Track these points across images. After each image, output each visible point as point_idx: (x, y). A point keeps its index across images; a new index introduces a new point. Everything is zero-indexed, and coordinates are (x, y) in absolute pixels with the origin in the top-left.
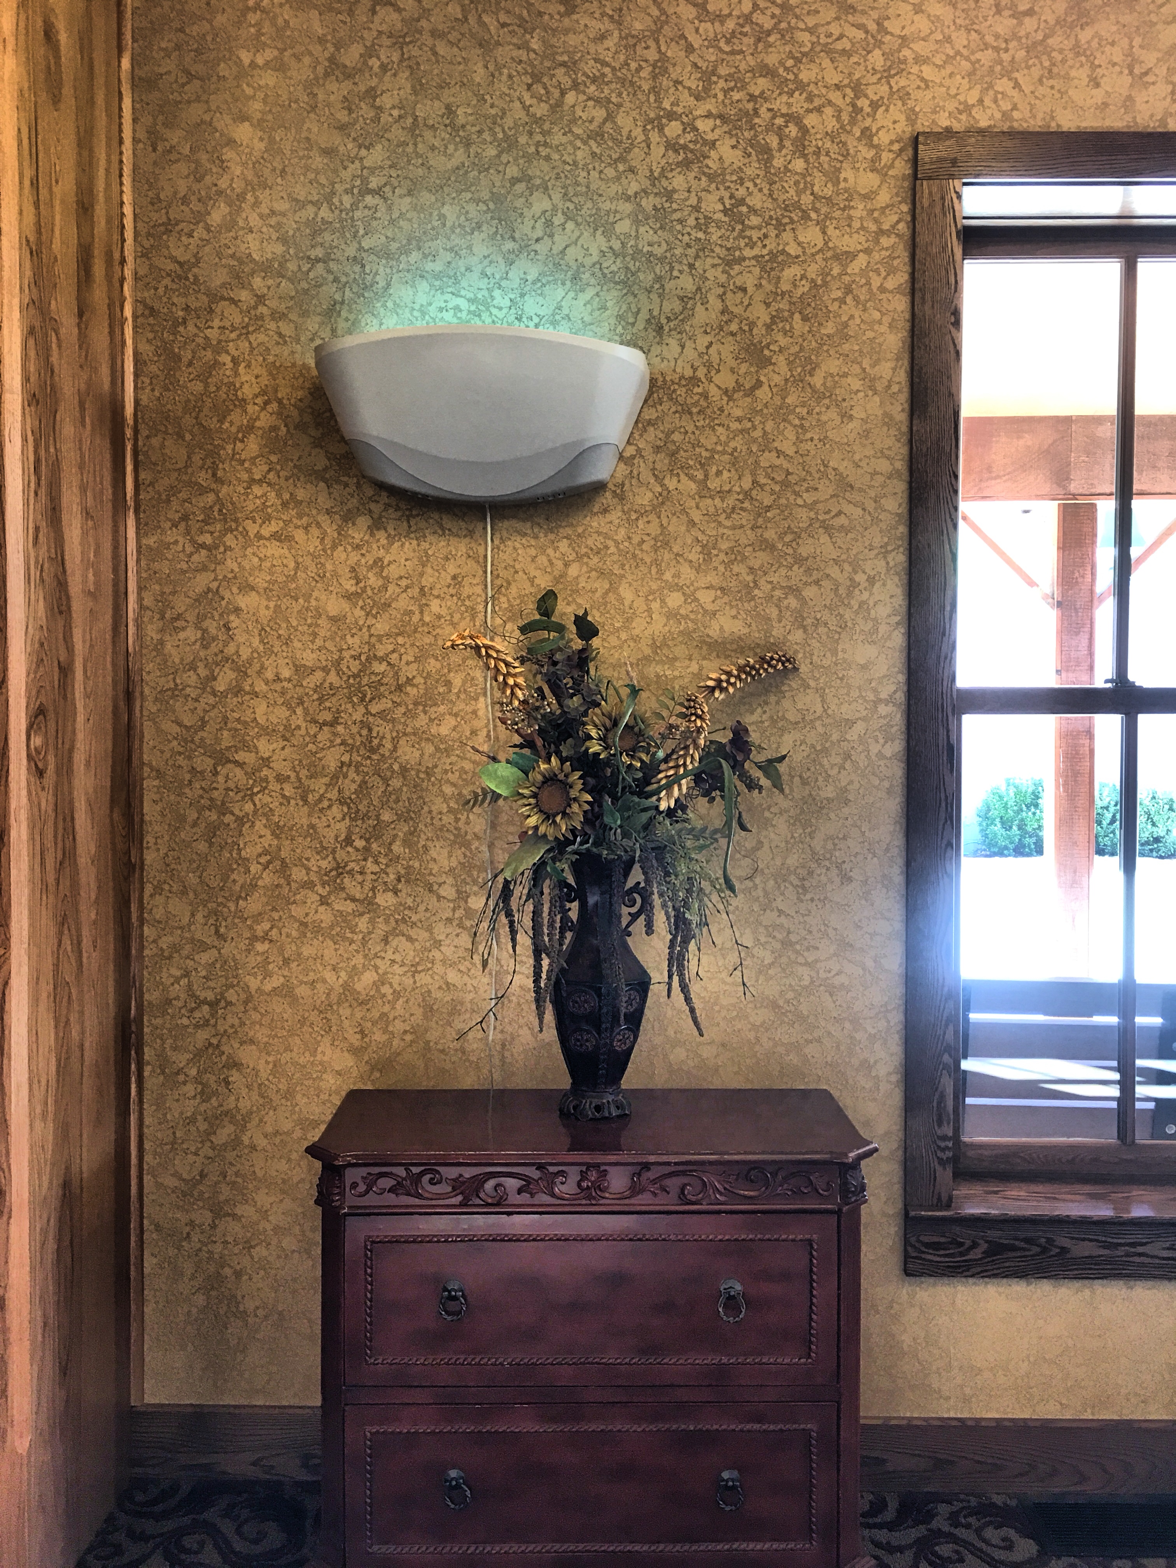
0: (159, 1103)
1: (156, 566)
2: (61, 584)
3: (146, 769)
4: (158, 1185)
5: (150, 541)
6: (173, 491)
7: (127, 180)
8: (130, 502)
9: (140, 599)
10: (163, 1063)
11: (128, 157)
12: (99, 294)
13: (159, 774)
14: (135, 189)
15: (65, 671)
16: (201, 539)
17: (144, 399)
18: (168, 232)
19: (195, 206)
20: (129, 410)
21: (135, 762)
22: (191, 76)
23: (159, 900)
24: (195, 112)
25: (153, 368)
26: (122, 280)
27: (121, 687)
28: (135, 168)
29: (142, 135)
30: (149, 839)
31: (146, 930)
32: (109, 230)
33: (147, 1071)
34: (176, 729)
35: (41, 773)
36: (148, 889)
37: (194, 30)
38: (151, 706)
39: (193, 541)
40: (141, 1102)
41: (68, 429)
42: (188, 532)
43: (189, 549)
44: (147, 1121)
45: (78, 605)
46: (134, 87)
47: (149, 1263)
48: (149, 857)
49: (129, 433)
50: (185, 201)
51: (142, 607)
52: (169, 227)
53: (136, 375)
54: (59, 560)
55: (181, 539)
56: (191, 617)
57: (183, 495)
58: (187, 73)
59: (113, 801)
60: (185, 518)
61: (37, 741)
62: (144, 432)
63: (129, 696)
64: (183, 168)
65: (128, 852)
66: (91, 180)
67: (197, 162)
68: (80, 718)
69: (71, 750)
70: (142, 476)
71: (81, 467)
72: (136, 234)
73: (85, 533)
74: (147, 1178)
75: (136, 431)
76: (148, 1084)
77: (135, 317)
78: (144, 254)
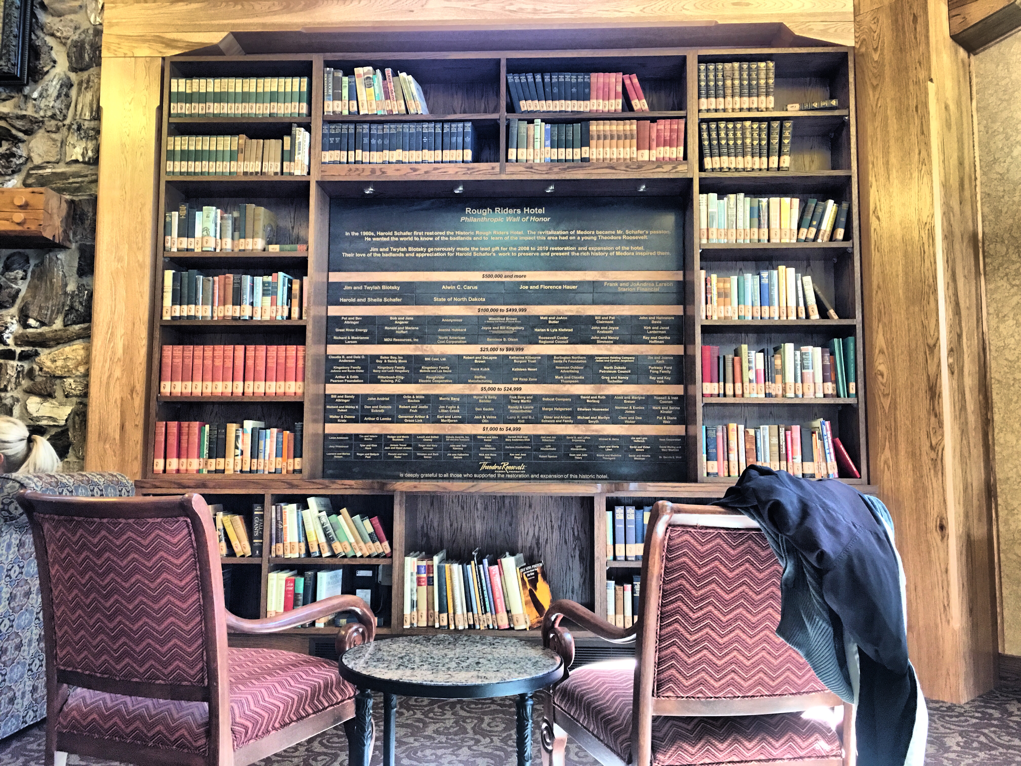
0: (1006, 522)
1: (994, 296)
2: (957, 304)
3: (993, 381)
4: (1007, 558)
5: (992, 286)
6: (1001, 265)
7: (976, 148)
8: (982, 271)
9: (988, 311)
10: (1007, 505)
11: (976, 140)
12: (967, 194)
13: (999, 382)
14: (981, 150)
15: (960, 336)
16: (1014, 283)
17: (987, 231)
18: (995, 163)
19: (1006, 150)
20: (980, 236)
21: (988, 377)
22: (1002, 100)
23: (1002, 435)
24: (1005, 114)
25: (990, 217)
26: (976, 186)
27: (981, 347)
28: (980, 142)
29: (982, 129)
30: (995, 410)
31: (996, 448)
32: (970, 169)
33: (1000, 508)
34: (1005, 363)
35: (952, 373)
36: (996, 431)
37: (1003, 83)
38: (994, 354)
39: (1010, 284)
40: (997, 520)
41: (957, 246)
42: (1008, 279)
43: (1009, 287)
44: (1001, 529)
45: (964, 313)
46: (978, 111)
47: (1005, 592)
48: (996, 417)
49: (980, 245)
50: (1002, 149)
51: (988, 314)
52: (995, 161)
53: (983, 222)
54: (956, 295)
55: (1005, 284)
56: (1011, 315)
57: (1005, 266)
58: (1000, 99)
59: (980, 391)
60: (1007, 275)
61: (951, 360)
62: (987, 243)
63: (984, 349)
64: (1001, 137)
65: (987, 414)
66: (963, 153)
67: (1007, 134)
68: (966, 356)
69: (963, 366)
70: (987, 260)
71: (963, 259)
72: (981, 167)
73: (964, 285)
74: (1001, 555)
75: (983, 243)
76: (1001, 514)
77: (982, 199)
78: (984, 174)
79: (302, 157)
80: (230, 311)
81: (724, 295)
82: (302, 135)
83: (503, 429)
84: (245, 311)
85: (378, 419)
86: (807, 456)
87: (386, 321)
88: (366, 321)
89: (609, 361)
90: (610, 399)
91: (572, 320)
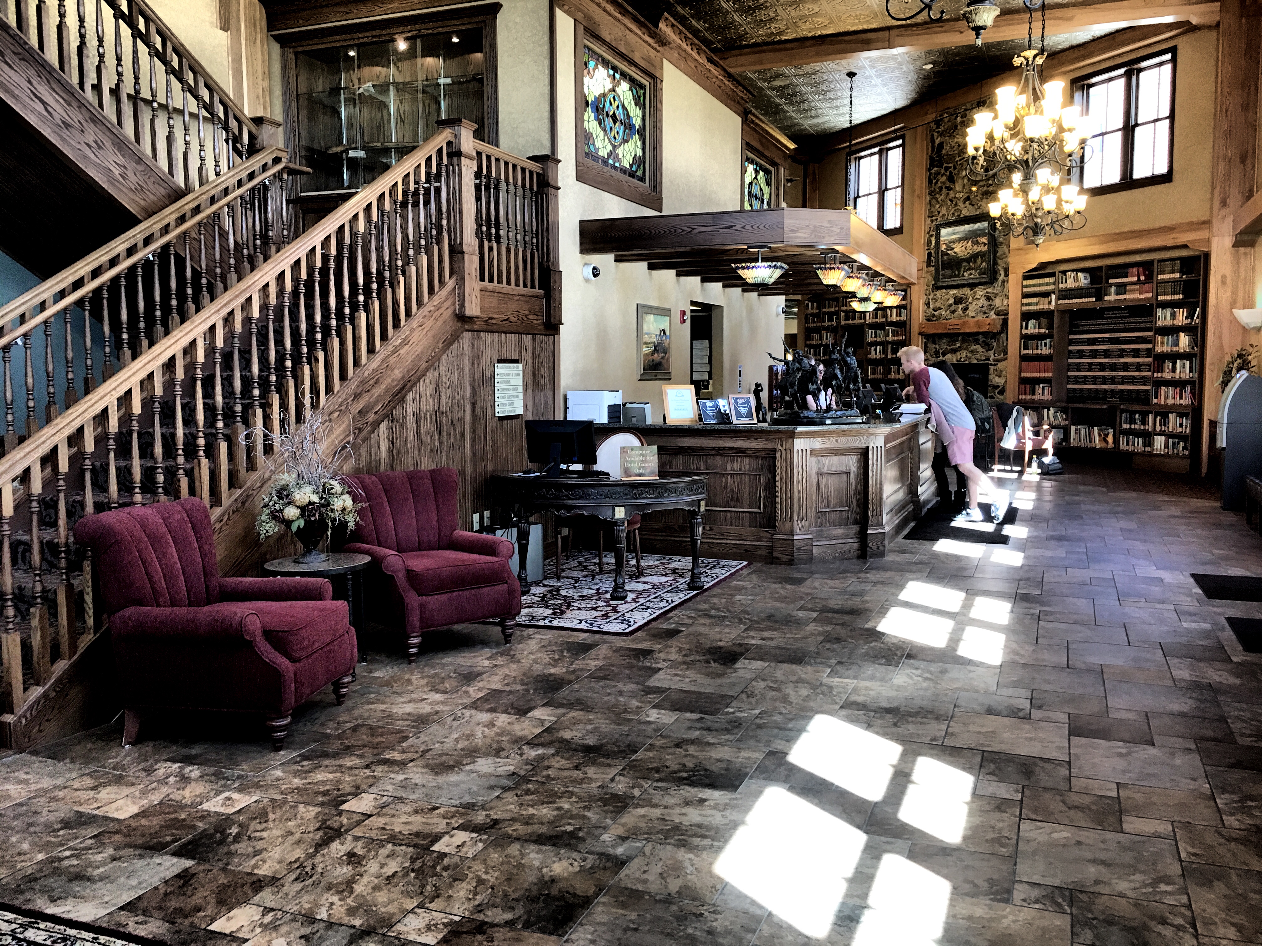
79: (1053, 303)
80: (1035, 352)
81: (1162, 343)
82: (1053, 296)
83: (1113, 387)
84: (1039, 352)
85: (1080, 383)
86: (1181, 398)
87: (1083, 351)
88: (1078, 351)
89: (1144, 364)
90: (1143, 377)
91: (1134, 350)
